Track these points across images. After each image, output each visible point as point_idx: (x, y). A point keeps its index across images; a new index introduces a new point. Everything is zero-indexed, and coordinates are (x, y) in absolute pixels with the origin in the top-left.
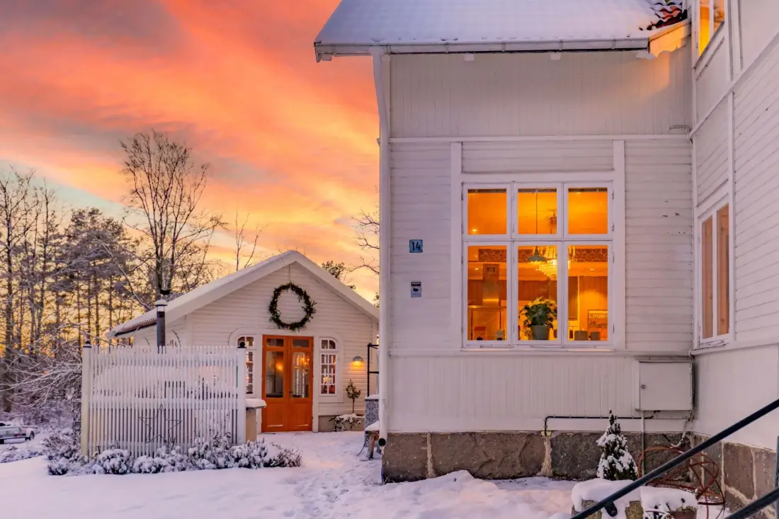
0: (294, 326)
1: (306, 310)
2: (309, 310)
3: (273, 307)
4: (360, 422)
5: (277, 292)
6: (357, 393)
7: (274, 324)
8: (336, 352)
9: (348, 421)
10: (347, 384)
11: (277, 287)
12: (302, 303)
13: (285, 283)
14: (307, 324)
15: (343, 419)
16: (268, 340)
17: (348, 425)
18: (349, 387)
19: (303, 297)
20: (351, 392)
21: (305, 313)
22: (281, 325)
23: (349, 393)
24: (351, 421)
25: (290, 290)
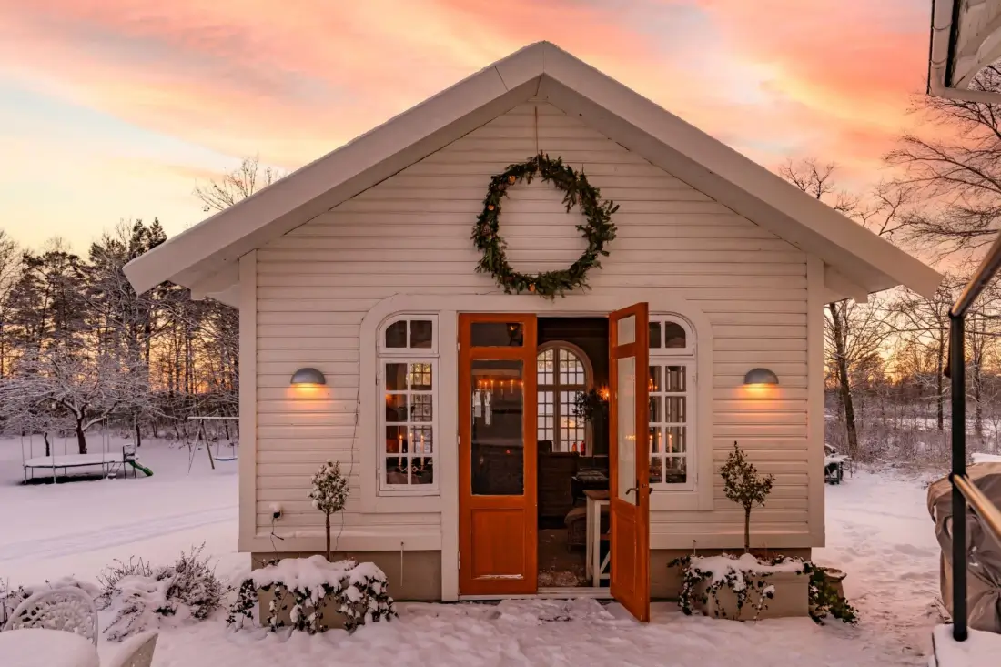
0: (548, 284)
1: (588, 234)
2: (598, 232)
3: (486, 233)
4: (771, 589)
5: (499, 186)
6: (760, 487)
7: (490, 281)
8: (689, 357)
9: (729, 582)
10: (724, 456)
11: (500, 170)
12: (577, 216)
13: (522, 158)
14: (591, 276)
15: (709, 574)
16: (476, 329)
17: (728, 601)
18: (730, 466)
19: (577, 196)
20: (740, 480)
21: (586, 244)
22: (512, 281)
23: (732, 485)
24: (739, 585)
25: (537, 180)
